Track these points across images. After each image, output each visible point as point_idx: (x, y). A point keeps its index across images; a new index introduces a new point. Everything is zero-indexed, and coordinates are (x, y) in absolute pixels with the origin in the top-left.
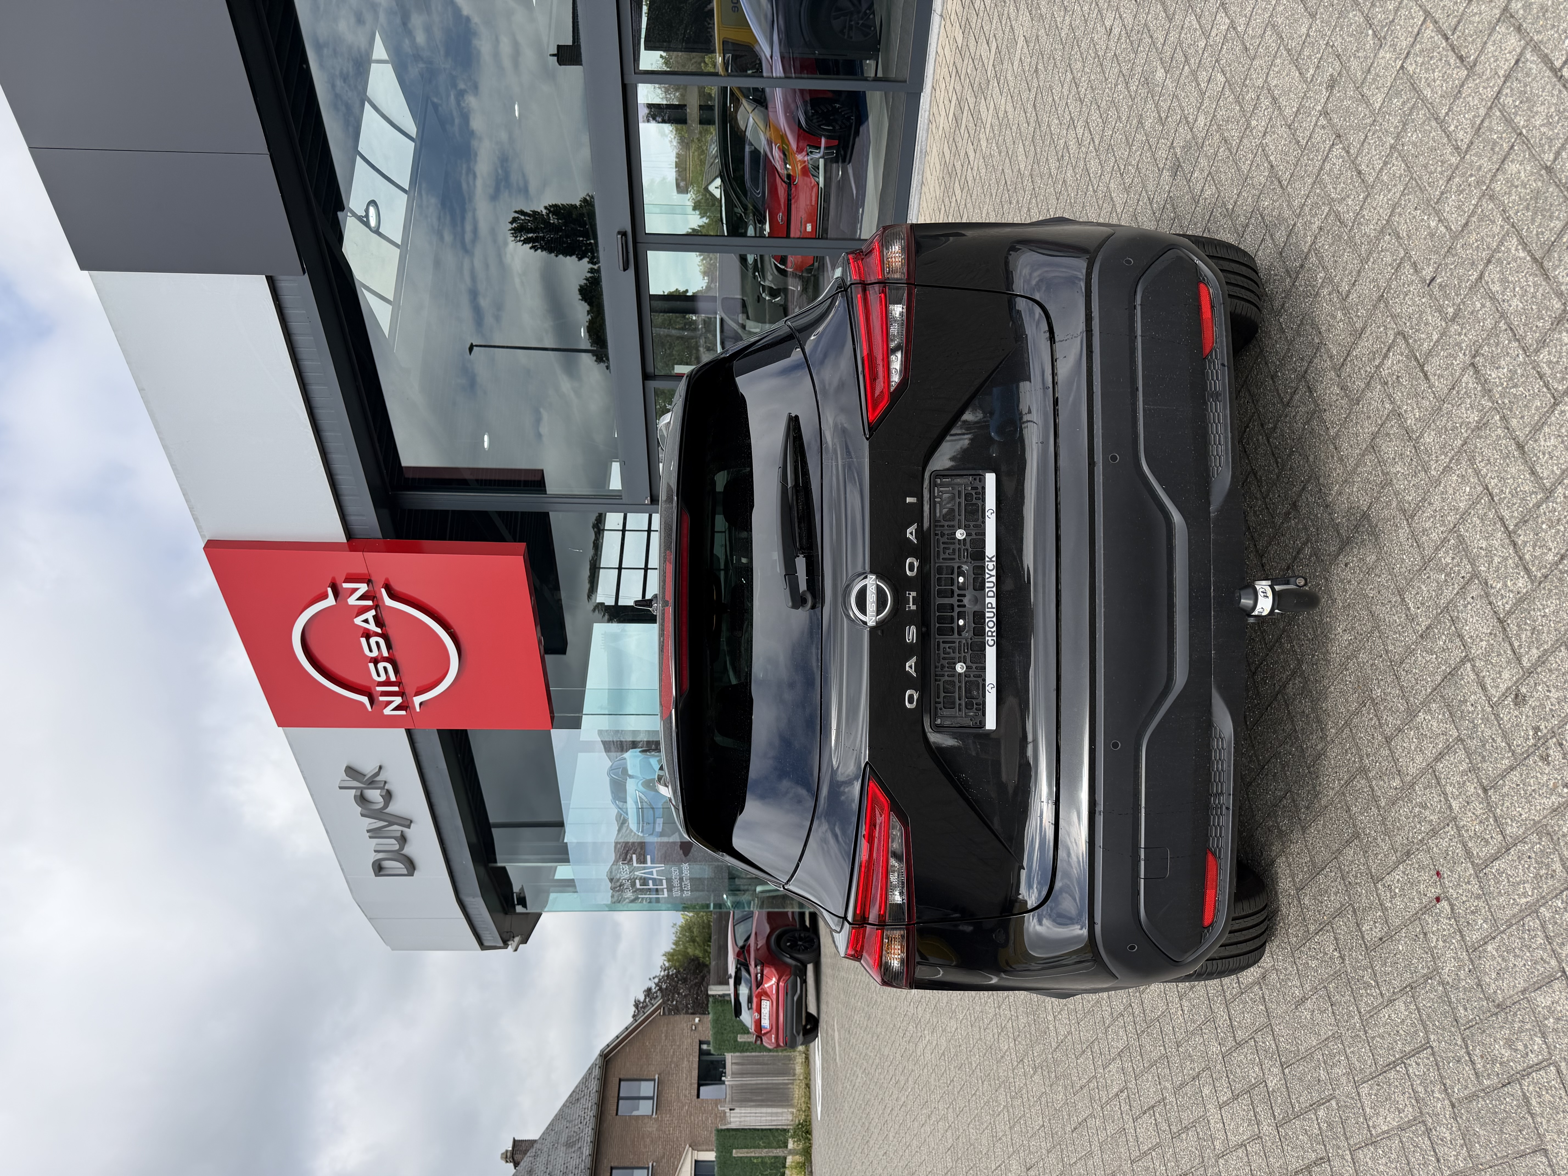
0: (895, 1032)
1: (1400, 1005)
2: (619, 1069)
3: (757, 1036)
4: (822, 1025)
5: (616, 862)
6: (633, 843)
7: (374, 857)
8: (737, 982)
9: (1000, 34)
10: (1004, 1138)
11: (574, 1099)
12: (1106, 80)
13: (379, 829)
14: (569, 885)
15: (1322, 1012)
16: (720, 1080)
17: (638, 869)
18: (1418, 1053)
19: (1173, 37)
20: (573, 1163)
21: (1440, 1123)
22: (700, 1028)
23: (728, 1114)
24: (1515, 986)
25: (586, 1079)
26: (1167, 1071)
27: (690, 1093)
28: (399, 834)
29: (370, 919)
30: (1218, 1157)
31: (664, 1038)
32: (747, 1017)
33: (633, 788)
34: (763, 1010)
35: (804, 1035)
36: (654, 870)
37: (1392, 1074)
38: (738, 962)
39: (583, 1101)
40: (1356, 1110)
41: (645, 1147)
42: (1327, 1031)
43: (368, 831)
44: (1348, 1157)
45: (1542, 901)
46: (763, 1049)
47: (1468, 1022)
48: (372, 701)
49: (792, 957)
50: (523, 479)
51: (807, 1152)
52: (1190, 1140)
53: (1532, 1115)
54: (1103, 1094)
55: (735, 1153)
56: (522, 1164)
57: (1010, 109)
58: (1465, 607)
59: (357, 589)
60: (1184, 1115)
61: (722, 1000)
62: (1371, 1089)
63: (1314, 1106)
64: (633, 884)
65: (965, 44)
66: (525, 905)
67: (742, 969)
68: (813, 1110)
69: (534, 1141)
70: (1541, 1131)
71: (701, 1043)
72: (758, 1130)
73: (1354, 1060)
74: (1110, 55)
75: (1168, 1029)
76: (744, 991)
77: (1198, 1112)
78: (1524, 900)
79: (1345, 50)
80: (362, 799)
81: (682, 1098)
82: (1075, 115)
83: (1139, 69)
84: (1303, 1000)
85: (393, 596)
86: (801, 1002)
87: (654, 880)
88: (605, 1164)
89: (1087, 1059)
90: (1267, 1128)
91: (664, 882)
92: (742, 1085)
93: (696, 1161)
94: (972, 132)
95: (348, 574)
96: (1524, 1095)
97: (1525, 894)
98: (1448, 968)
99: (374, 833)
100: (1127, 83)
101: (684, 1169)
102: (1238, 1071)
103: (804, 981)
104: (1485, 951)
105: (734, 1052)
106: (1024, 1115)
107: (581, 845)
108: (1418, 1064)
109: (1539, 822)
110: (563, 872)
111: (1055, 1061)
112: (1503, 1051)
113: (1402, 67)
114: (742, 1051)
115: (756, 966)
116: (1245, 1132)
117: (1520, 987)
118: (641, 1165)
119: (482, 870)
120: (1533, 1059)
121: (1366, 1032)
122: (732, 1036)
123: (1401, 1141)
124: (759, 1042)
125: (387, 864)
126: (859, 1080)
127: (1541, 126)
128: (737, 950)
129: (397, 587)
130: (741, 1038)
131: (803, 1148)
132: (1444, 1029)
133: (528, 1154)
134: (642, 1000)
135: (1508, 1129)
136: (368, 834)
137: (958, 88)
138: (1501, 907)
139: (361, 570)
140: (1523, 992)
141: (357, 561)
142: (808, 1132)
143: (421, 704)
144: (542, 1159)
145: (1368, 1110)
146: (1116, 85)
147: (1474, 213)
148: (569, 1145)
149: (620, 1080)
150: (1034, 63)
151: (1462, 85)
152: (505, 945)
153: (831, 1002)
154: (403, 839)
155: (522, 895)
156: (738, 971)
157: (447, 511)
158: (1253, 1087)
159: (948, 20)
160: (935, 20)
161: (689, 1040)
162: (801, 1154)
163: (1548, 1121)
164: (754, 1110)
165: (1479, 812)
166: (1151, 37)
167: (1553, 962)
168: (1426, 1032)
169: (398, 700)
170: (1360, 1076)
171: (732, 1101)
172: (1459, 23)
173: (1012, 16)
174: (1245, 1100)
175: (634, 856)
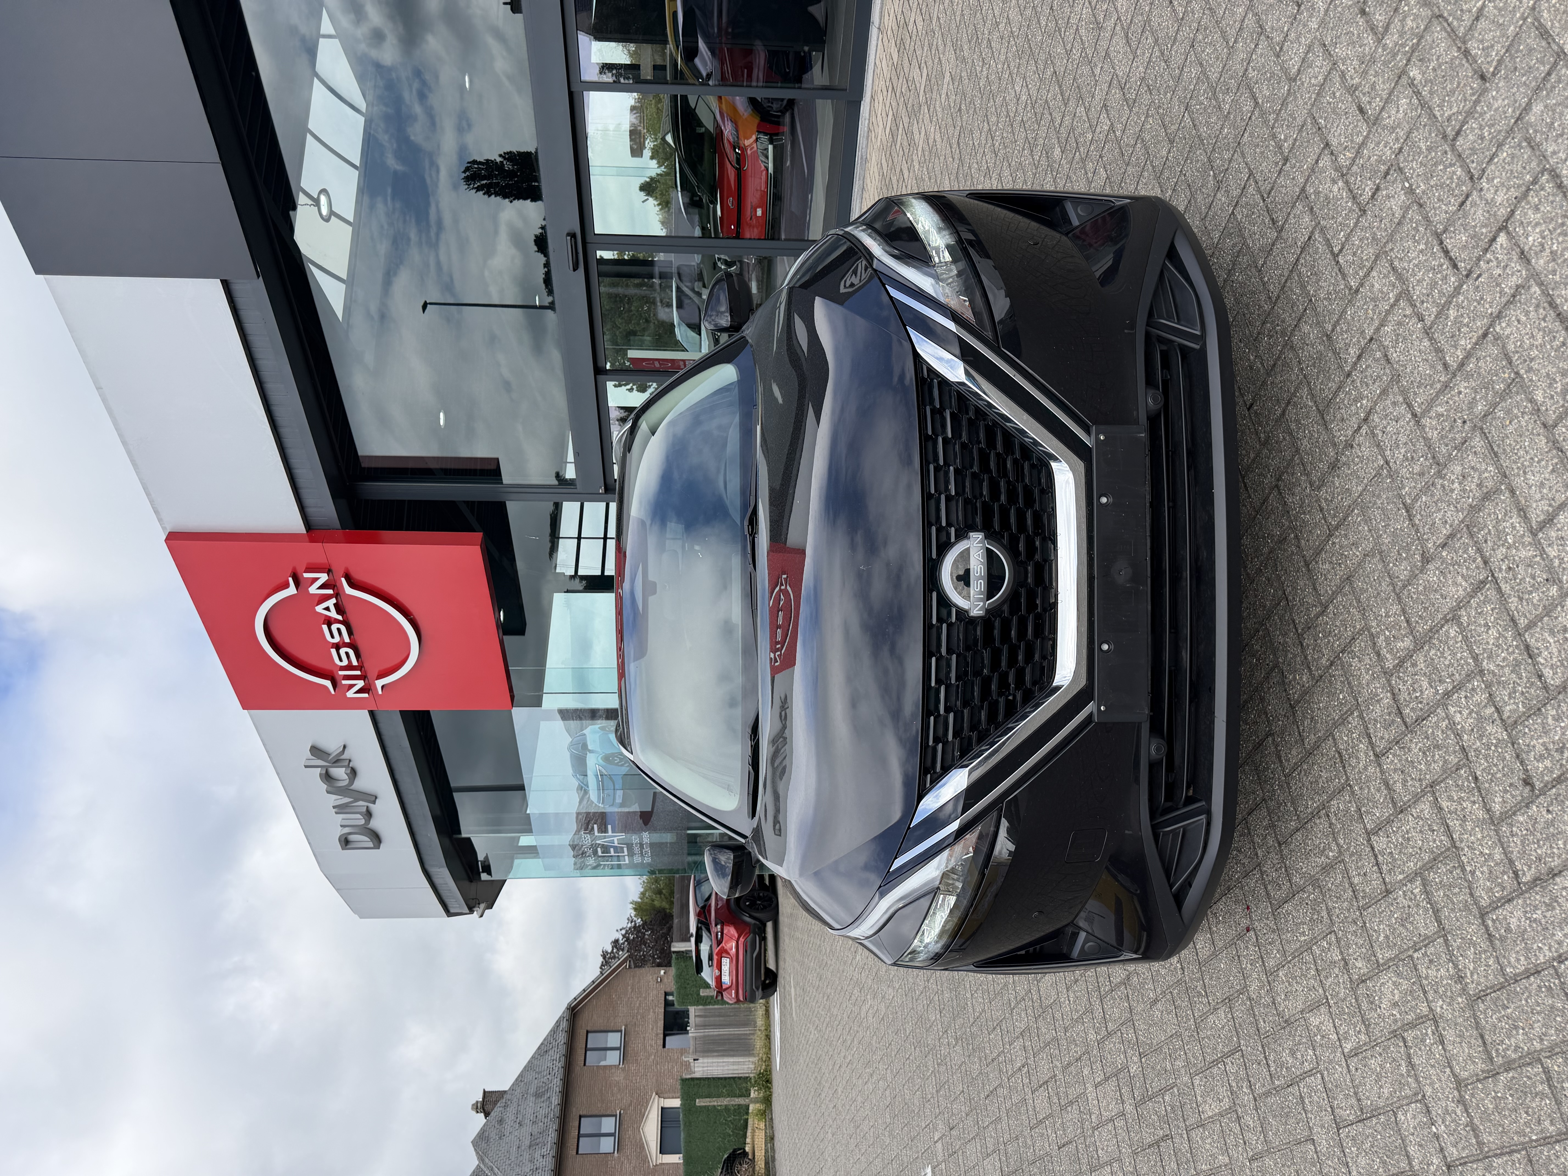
0: (842, 993)
1: (1221, 1013)
2: (586, 1021)
3: (718, 992)
4: (781, 981)
5: (578, 832)
6: (595, 813)
7: (339, 831)
8: (699, 940)
9: (930, 63)
10: (932, 1100)
11: (542, 1051)
12: (1016, 141)
13: (346, 806)
14: (532, 851)
15: (1169, 1013)
16: (686, 1030)
17: (600, 838)
18: (1233, 1054)
19: (1067, 120)
20: (542, 1112)
21: (1246, 1112)
22: (665, 980)
23: (692, 1064)
24: (1296, 1007)
25: (554, 1031)
26: (1057, 1052)
27: (656, 1043)
28: (364, 809)
29: (337, 890)
30: (1094, 1129)
31: (630, 991)
32: (707, 975)
33: (593, 763)
34: (723, 967)
35: (763, 990)
36: (615, 839)
37: (1215, 1070)
38: (699, 921)
39: (551, 1053)
40: (1190, 1097)
41: (613, 1095)
42: (1171, 1030)
43: (334, 807)
44: (1185, 1136)
45: (1314, 941)
46: (724, 1002)
47: (1266, 1033)
48: (335, 686)
49: (751, 916)
50: (479, 467)
51: (767, 1101)
52: (1073, 1114)
53: (1305, 1111)
54: (1009, 1067)
55: (699, 1102)
56: (492, 1114)
57: (939, 140)
58: (1269, 689)
59: (317, 579)
60: (1070, 1091)
61: (684, 956)
62: (1201, 1081)
63: (1162, 1091)
64: (595, 853)
65: (900, 62)
66: (489, 873)
67: (703, 928)
68: (773, 1060)
69: (505, 1092)
70: (1311, 1125)
71: (666, 994)
72: (721, 1078)
73: (1190, 1055)
74: (1019, 119)
75: (1058, 1015)
76: (705, 948)
77: (1079, 1089)
78: (1303, 938)
79: (1193, 182)
80: (327, 777)
81: (649, 1048)
82: (991, 165)
83: (1041, 141)
84: (1155, 1001)
85: (353, 585)
86: (760, 959)
87: (615, 848)
88: (575, 1112)
89: (996, 1035)
90: (1129, 1108)
91: (625, 849)
92: (704, 1036)
93: (662, 1108)
94: (906, 151)
95: (308, 564)
96: (1301, 1095)
97: (1303, 934)
98: (1254, 987)
99: (340, 809)
100: (1032, 151)
101: (650, 1116)
102: (1109, 1057)
103: (764, 939)
104: (1278, 976)
105: (697, 1005)
106: (948, 1081)
107: (543, 816)
108: (1232, 1064)
109: (1314, 876)
110: (525, 840)
111: (972, 1034)
112: (1288, 1059)
113: (1233, 213)
114: (705, 1004)
115: (716, 925)
116: (1114, 1108)
117: (1300, 1008)
118: (608, 1113)
119: (447, 841)
120: (1307, 1066)
121: (1198, 1033)
122: (695, 989)
123: (1221, 1126)
124: (719, 998)
125: (352, 838)
126: (812, 1036)
127: (1325, 299)
128: (698, 910)
129: (357, 576)
130: (703, 993)
131: (764, 1097)
132: (1250, 1037)
133: (498, 1105)
134: (610, 951)
135: (1292, 1121)
136: (334, 810)
137: (894, 104)
138: (1289, 942)
139: (321, 560)
140: (1302, 1012)
141: (318, 552)
142: (769, 1081)
143: (383, 687)
144: (512, 1109)
145: (1199, 1098)
146: (1023, 149)
147: (1279, 357)
148: (538, 1095)
149: (588, 1032)
150: (958, 101)
151: (1273, 245)
152: (471, 910)
153: (787, 959)
154: (369, 814)
155: (486, 864)
156: (698, 930)
157: (404, 501)
158: (1120, 1071)
159: (885, 35)
160: (874, 32)
161: (655, 992)
162: (761, 1102)
163: (1315, 1117)
164: (715, 1060)
165: (1275, 862)
166: (1051, 114)
167: (1321, 991)
168: (1238, 1038)
169: (360, 684)
170: (1194, 1069)
171: (696, 1051)
172: (1272, 189)
173: (941, 48)
174: (1113, 1082)
175: (595, 826)
